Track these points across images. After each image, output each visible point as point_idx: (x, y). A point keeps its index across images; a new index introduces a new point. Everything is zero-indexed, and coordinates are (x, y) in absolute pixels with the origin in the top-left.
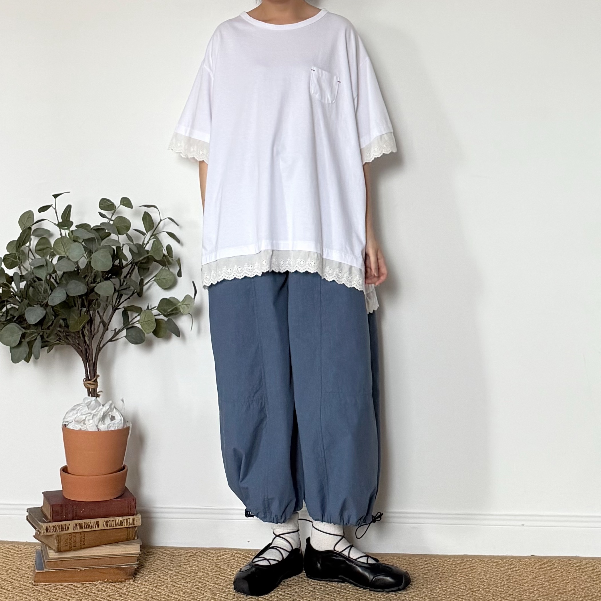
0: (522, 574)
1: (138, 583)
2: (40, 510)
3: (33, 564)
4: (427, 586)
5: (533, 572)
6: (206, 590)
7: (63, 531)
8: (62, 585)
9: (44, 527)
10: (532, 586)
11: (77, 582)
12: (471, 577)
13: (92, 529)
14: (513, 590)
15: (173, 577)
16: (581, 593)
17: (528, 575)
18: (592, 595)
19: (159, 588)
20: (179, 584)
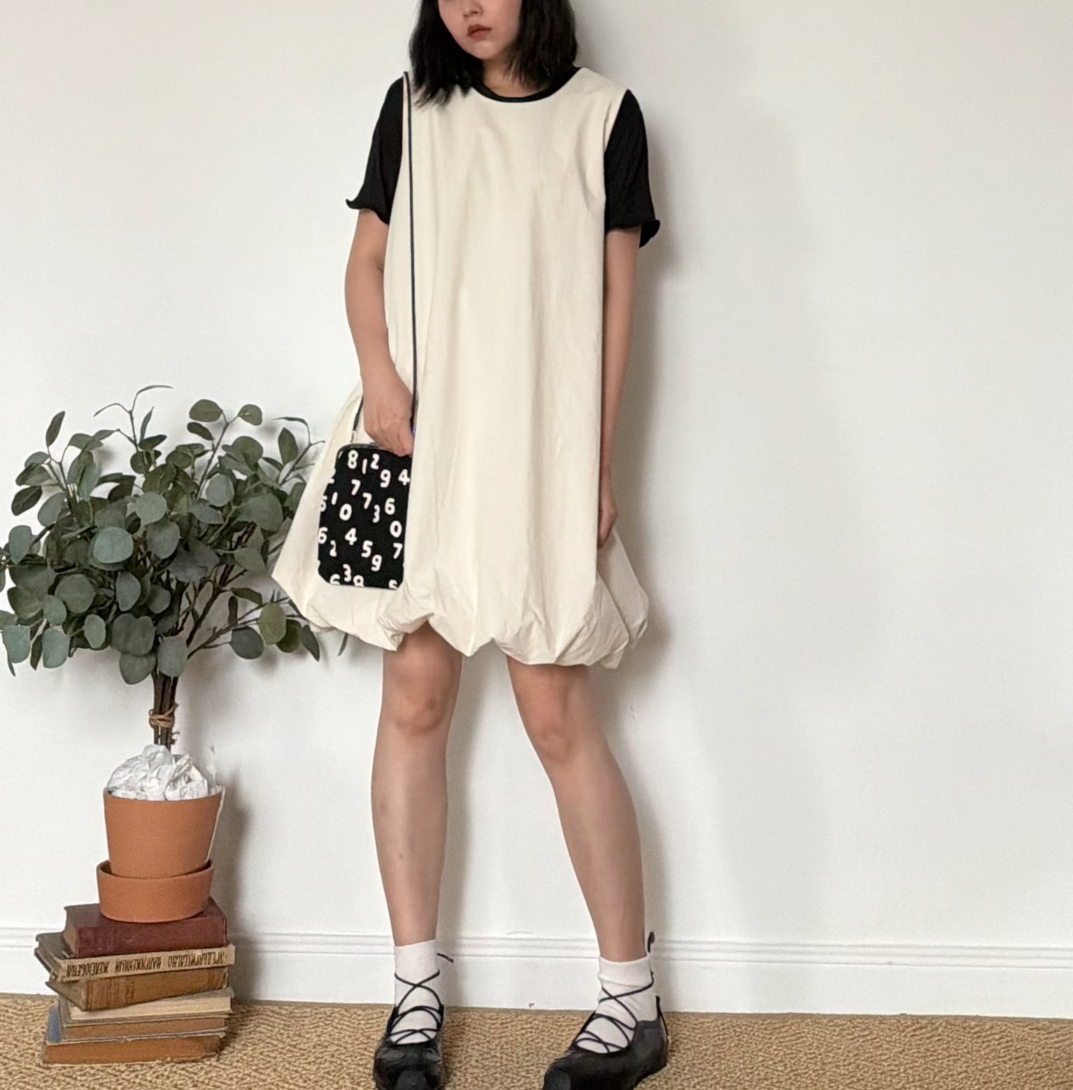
0: (881, 1046)
1: (224, 1064)
2: (60, 936)
3: (43, 1033)
4: (720, 1068)
5: (900, 1043)
6: (342, 1076)
7: (97, 973)
8: (92, 1068)
9: (63, 965)
10: (896, 1066)
11: (117, 1062)
12: (794, 1051)
13: (148, 971)
14: (865, 1072)
15: (285, 1054)
16: (977, 1077)
17: (891, 1048)
18: (996, 1081)
19: (261, 1073)
20: (295, 1066)
